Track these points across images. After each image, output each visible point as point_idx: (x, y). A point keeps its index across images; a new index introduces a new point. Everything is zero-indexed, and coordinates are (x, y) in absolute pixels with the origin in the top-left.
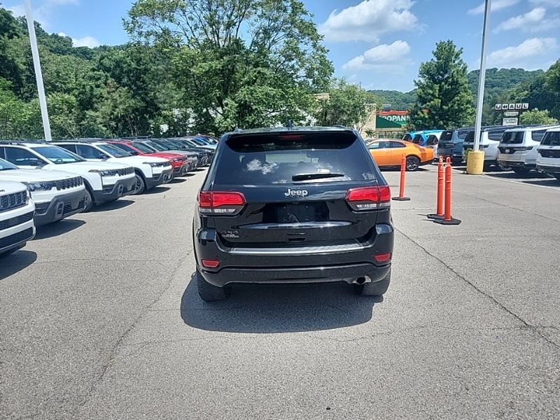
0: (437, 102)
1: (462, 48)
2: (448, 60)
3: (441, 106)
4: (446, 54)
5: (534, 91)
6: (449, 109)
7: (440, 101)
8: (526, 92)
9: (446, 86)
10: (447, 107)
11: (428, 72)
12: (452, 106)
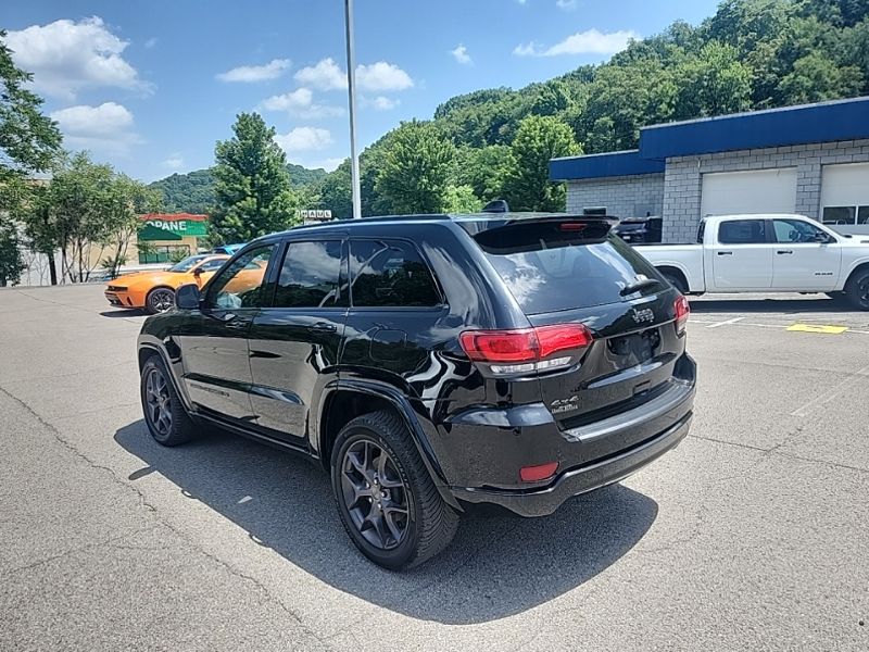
0: (250, 203)
1: (273, 128)
2: (257, 141)
3: (258, 209)
4: (252, 133)
5: (328, 195)
6: (270, 212)
7: (255, 200)
8: (318, 197)
9: (261, 180)
10: (267, 210)
11: (230, 157)
12: (274, 209)
